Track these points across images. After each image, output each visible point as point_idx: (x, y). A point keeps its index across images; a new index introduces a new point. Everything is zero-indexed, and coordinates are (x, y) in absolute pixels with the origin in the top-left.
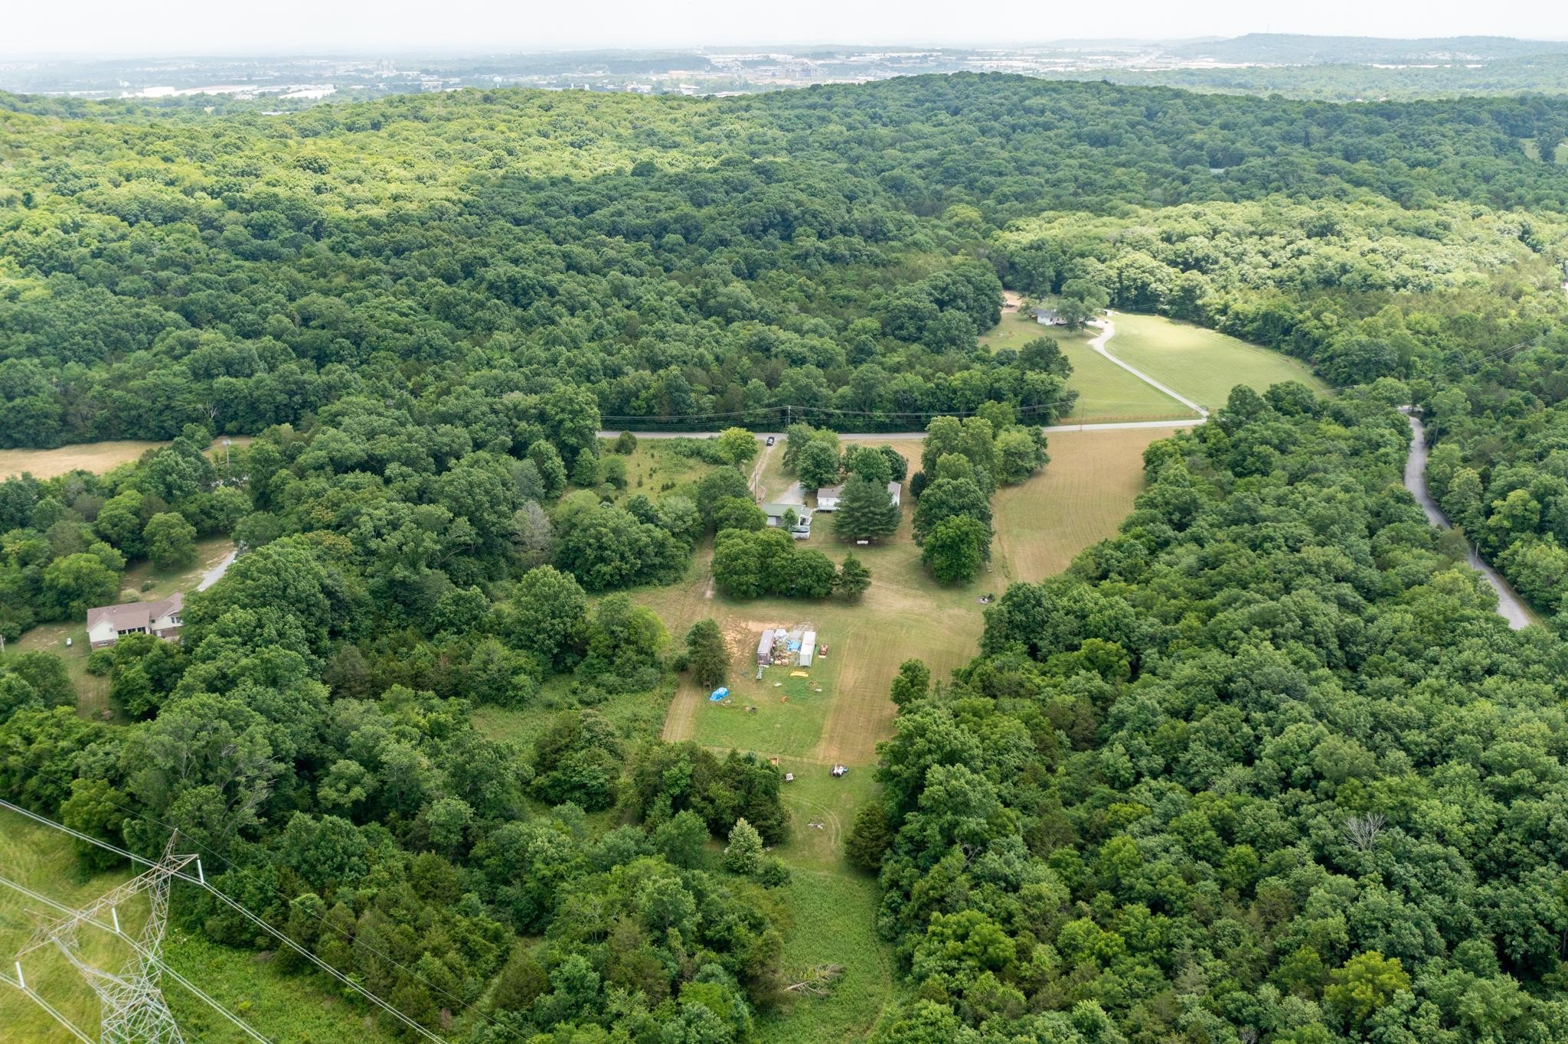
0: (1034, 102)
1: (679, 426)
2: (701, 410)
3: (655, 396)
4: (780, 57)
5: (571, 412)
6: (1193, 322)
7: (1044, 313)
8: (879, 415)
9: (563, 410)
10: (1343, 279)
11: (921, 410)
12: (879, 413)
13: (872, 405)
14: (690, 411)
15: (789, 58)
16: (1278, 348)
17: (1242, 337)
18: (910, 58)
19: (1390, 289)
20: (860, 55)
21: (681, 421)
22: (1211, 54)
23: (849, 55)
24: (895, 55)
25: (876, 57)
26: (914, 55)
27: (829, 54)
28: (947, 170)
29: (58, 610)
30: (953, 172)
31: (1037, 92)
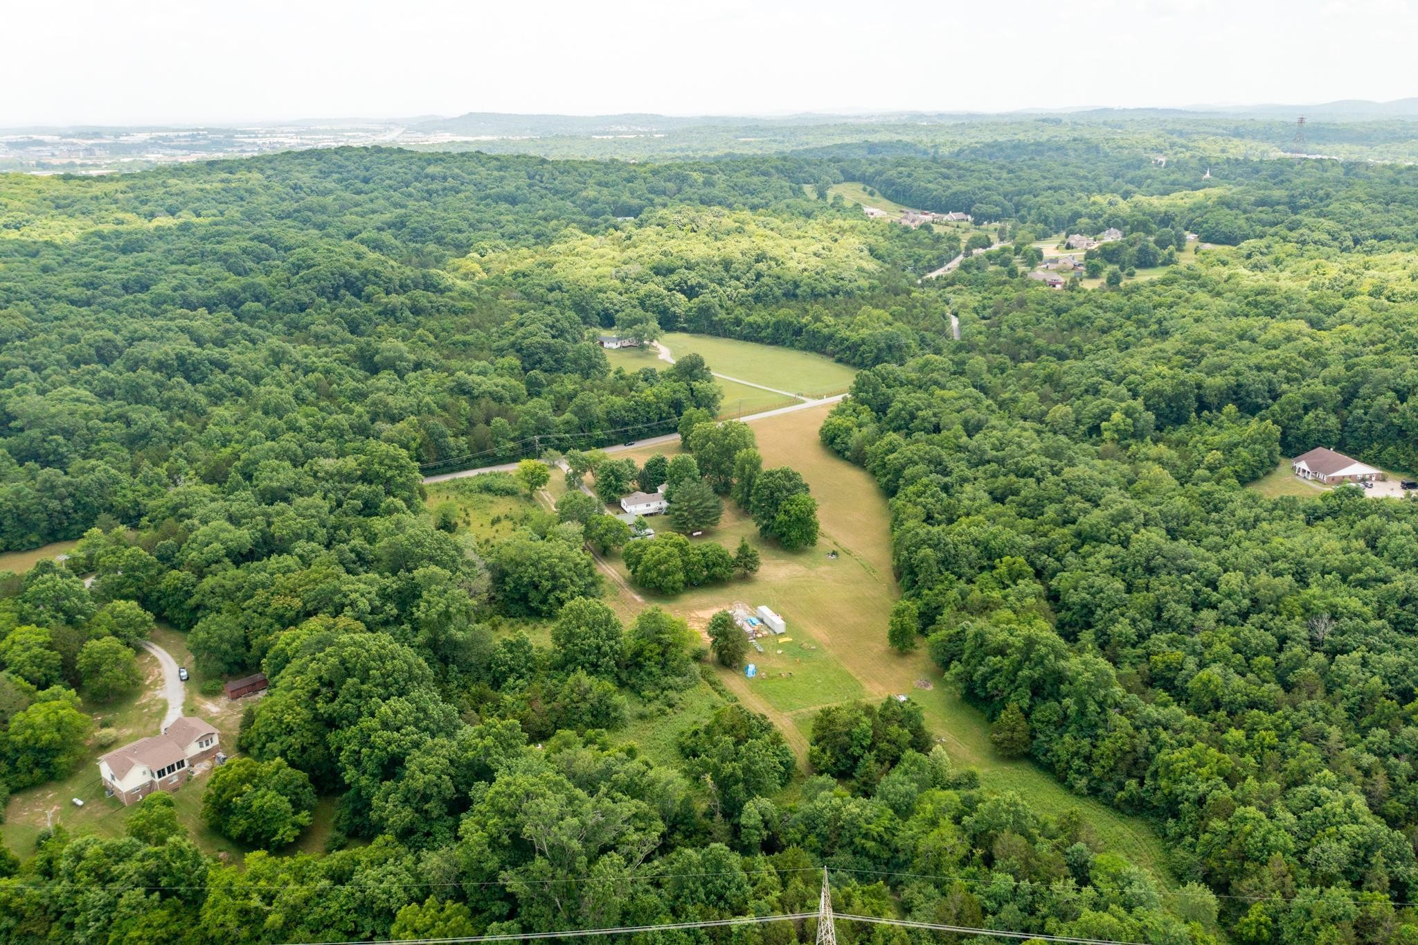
0: (431, 170)
1: (445, 469)
2: (461, 451)
3: (421, 445)
4: (47, 138)
5: (397, 468)
6: (710, 334)
7: (610, 340)
8: (599, 434)
9: (390, 467)
10: (798, 291)
11: (627, 424)
12: (599, 432)
13: (591, 425)
14: (453, 453)
15: (56, 138)
16: (792, 346)
17: (760, 341)
18: (178, 137)
19: (829, 296)
20: (128, 135)
21: (445, 465)
22: (446, 129)
23: (117, 135)
24: (163, 134)
25: (144, 137)
26: (181, 134)
27: (97, 134)
28: (414, 230)
29: (38, 772)
30: (419, 231)
31: (429, 162)
